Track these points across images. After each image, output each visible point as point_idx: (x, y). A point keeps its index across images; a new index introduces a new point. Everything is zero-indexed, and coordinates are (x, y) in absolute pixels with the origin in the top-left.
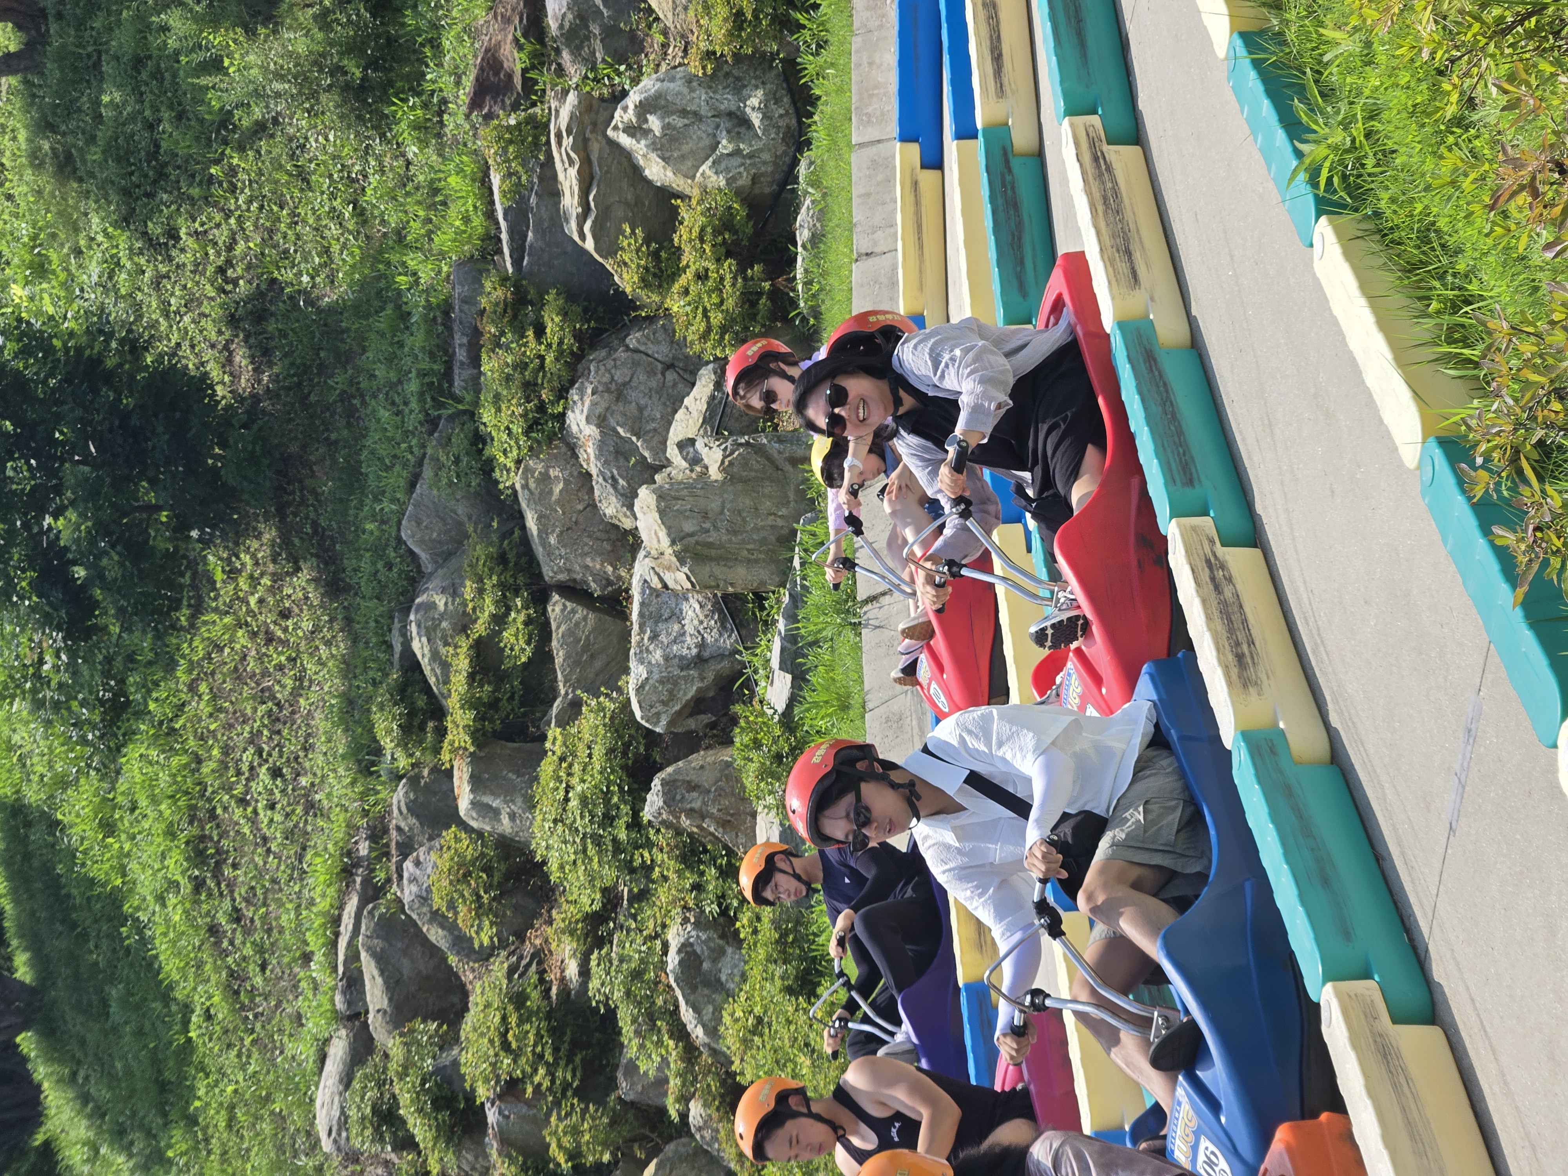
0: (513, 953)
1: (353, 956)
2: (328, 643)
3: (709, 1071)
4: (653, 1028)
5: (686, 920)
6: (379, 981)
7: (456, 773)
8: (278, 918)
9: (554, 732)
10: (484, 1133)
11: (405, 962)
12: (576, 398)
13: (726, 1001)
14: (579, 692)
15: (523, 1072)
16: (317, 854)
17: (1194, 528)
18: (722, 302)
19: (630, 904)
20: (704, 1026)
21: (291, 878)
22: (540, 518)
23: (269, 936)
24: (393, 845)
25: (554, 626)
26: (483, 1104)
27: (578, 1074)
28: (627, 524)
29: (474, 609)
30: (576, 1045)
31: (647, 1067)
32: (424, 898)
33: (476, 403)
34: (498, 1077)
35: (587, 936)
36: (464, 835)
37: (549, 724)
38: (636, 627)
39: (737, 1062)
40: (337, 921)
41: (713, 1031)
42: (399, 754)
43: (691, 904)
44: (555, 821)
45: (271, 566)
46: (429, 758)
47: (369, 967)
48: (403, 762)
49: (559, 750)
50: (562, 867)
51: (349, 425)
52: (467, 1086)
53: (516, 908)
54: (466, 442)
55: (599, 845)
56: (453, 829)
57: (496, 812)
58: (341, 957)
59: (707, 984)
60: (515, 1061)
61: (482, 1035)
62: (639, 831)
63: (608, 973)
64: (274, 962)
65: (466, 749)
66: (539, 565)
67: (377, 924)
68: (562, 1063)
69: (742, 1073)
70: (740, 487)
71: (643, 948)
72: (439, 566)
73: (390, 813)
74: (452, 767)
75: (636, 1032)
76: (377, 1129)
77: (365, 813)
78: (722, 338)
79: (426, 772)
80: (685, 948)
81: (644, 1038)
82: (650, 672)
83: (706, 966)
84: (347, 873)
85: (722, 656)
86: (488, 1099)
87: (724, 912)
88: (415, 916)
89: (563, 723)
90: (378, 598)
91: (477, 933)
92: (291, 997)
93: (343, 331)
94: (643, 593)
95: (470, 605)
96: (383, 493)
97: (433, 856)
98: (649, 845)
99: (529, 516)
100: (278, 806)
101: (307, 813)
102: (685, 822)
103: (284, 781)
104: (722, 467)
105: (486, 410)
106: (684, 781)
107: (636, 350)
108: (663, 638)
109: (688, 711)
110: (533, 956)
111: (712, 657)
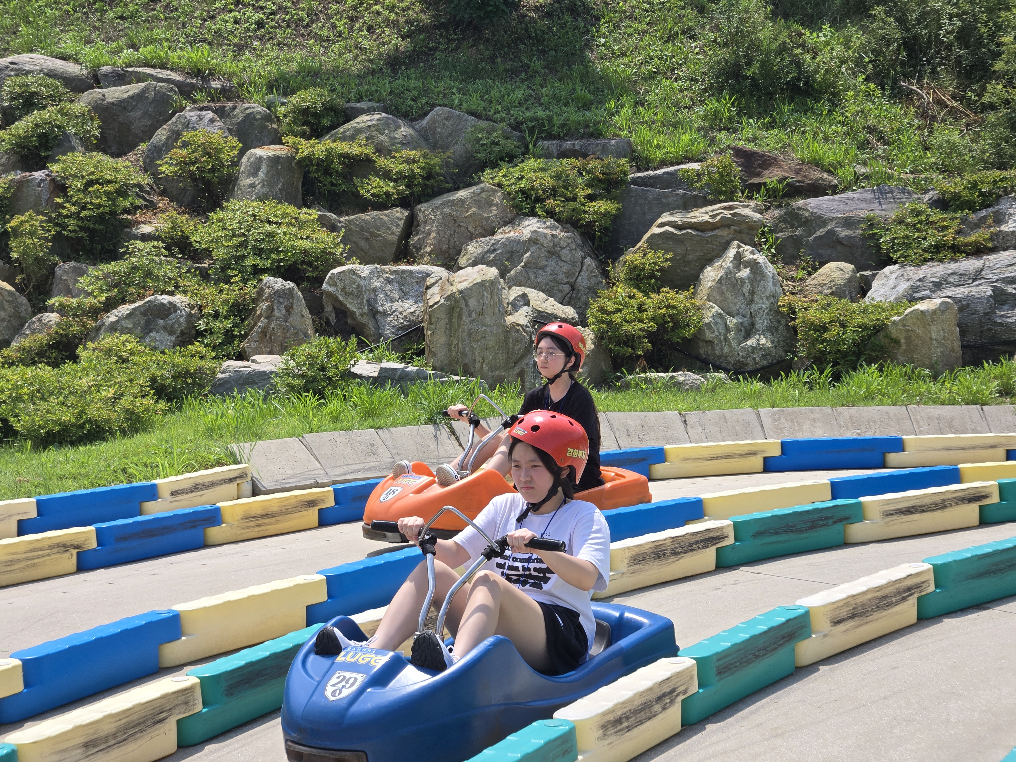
0: (152, 188)
1: (140, 78)
2: (355, 58)
3: (82, 326)
4: (112, 286)
5: (192, 307)
6: (126, 96)
7: (279, 147)
8: (158, 27)
9: (315, 213)
10: (25, 170)
11: (139, 114)
12: (548, 223)
13: (137, 337)
14: (343, 230)
15: (72, 196)
16: (208, 53)
18: (627, 322)
19: (197, 269)
20: (117, 321)
21: (188, 36)
22: (462, 201)
23: (144, 21)
24: (222, 104)
25: (386, 212)
26: (47, 168)
27: (72, 234)
28: (463, 261)
29: (394, 157)
30: (92, 233)
31: (83, 282)
32: (188, 125)
33: (536, 156)
34: (67, 178)
35: (172, 238)
36: (235, 152)
37: (318, 210)
38: (395, 268)
39: (93, 346)
40: (163, 66)
41: (113, 328)
42: (287, 108)
43: (204, 311)
44: (254, 215)
45: (403, 20)
46: (284, 128)
47: (134, 88)
48: (280, 110)
49: (303, 217)
50: (220, 220)
51: (507, 71)
52: (59, 157)
53: (184, 189)
54: (508, 149)
55: (240, 246)
56: (240, 145)
57: (255, 175)
58: (138, 69)
59: (148, 323)
60: (79, 190)
61: (96, 167)
62: (251, 273)
63: (149, 254)
64: (126, 25)
65: (297, 153)
66: (427, 201)
67: (164, 94)
68: (80, 223)
69: (85, 348)
70: (502, 337)
71: (168, 278)
72: (419, 131)
73: (242, 101)
74: (283, 144)
75: (108, 274)
76: (20, 95)
77: (241, 85)
78: (603, 322)
79: (275, 126)
80: (173, 307)
81: (104, 280)
82: (365, 278)
83: (161, 322)
84: (198, 73)
85: (379, 328)
86: (51, 172)
87: (200, 334)
88: (174, 119)
90: (391, 92)
91: (166, 163)
92: (103, 36)
93: (569, 66)
94: (419, 272)
95: (397, 155)
96: (464, 94)
97: (218, 132)
98: (244, 281)
99: (462, 194)
100: (237, 26)
101: (235, 46)
102: (264, 305)
103: (256, 30)
104: (515, 325)
105: (531, 163)
106: (292, 304)
107: (582, 264)
108: (389, 287)
109: (338, 305)
110: (151, 202)
111: (377, 321)
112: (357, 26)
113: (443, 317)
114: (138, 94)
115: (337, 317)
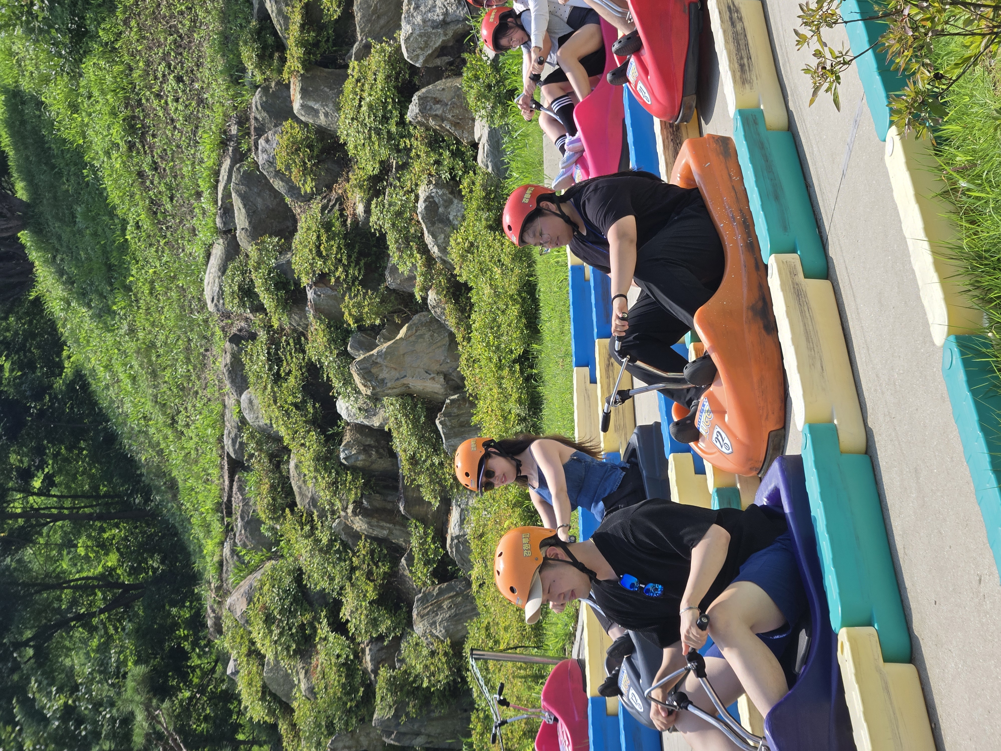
0: (325, 197)
1: (227, 195)
3: (441, 273)
4: (408, 246)
5: (430, 182)
6: (243, 211)
7: (292, 86)
8: (181, 169)
9: (353, 63)
10: (305, 304)
11: (259, 200)
13: (452, 232)
14: (369, 39)
15: (329, 269)
16: (204, 132)
19: (397, 171)
20: (438, 246)
21: (189, 145)
23: (175, 180)
24: (252, 128)
26: (305, 287)
27: (362, 272)
30: (361, 254)
31: (404, 269)
32: (271, 163)
34: (314, 271)
35: (370, 189)
36: (296, 125)
37: (350, 59)
39: (458, 268)
40: (217, 173)
41: (443, 249)
42: (256, 72)
43: (433, 173)
44: (353, 119)
46: (275, 75)
47: (237, 202)
48: (259, 78)
49: (356, 75)
50: (356, 147)
52: (296, 276)
53: (327, 170)
55: (379, 134)
56: (290, 121)
57: (316, 112)
58: (220, 196)
59: (441, 221)
60: (324, 263)
61: (305, 246)
62: (404, 127)
63: (382, 213)
64: (179, 195)
65: (298, 72)
67: (242, 177)
68: (353, 265)
69: (460, 276)
71: (404, 198)
73: (250, 108)
74: (290, 82)
75: (397, 248)
76: (241, 299)
77: (235, 108)
79: (273, 84)
80: (429, 199)
81: (402, 252)
82: (413, 29)
83: (441, 210)
84: (223, 144)
85: (458, 22)
86: (308, 284)
87: (453, 178)
88: (265, 173)
89: (359, 58)
91: (303, 185)
92: (189, 218)
97: (277, 137)
98: (410, 136)
100: (181, 100)
101: (199, 106)
102: (432, 123)
103: (185, 85)
106: (432, 98)
108: (422, 8)
109: (436, 54)
110: (337, 200)
111: (452, 22)
114: (242, 200)
115: (446, 55)
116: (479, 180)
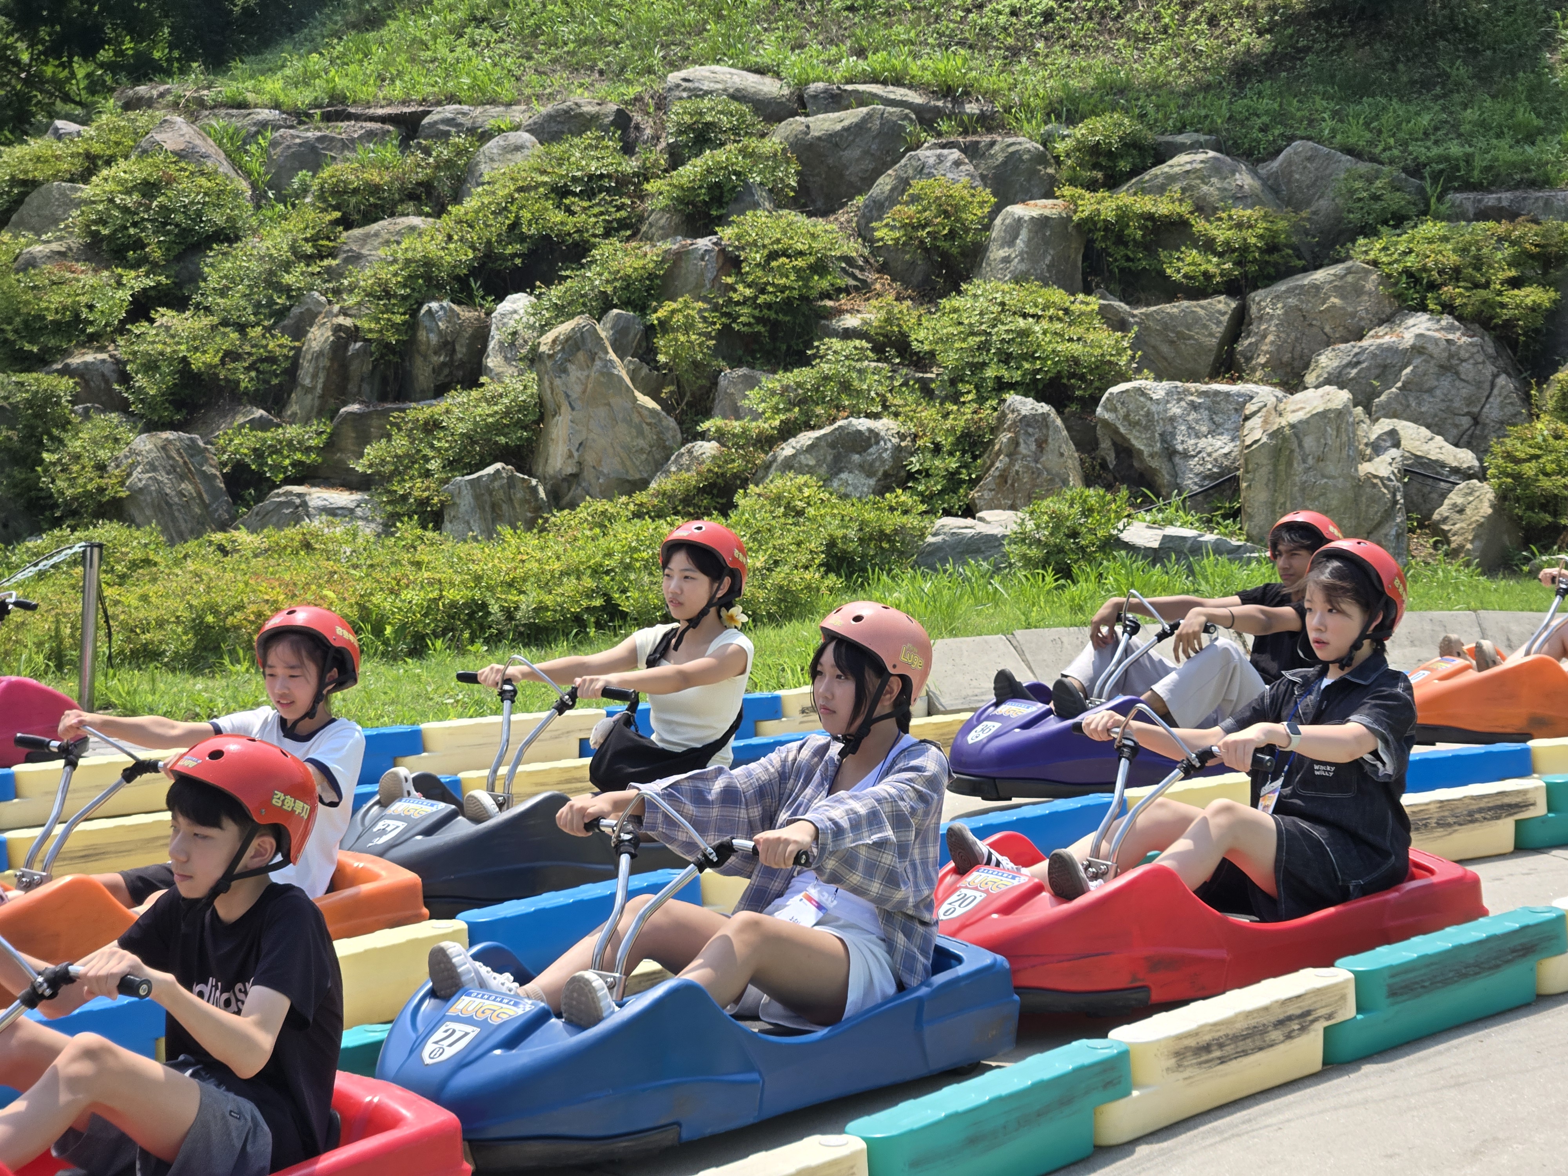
0: (866, 261)
1: (862, 100)
2: (1182, 67)
3: (748, 462)
4: (792, 404)
5: (902, 437)
6: (839, 127)
7: (1050, 202)
8: (900, 22)
9: (1094, 303)
10: (687, 235)
11: (857, 152)
12: (1444, 323)
13: (820, 478)
14: (1136, 328)
15: (747, 273)
16: (965, 60)
17: (1343, 997)
18: (1546, 474)
19: (918, 380)
20: (794, 456)
21: (941, 35)
22: (1316, 288)
23: (882, 14)
24: (975, 138)
25: (1203, 302)
26: (716, 233)
27: (745, 329)
28: (1310, 378)
29: (1220, 219)
30: (774, 326)
31: (753, 399)
32: (921, 171)
33: (1437, 217)
34: (743, 249)
35: (886, 336)
36: (986, 210)
37: (1101, 298)
38: (1203, 387)
39: (757, 490)
40: (898, 82)
41: (789, 465)
42: (1069, 143)
43: (920, 442)
44: (1003, 304)
45: (1264, 5)
46: (1065, 173)
47: (852, 116)
48: (1061, 147)
49: (1076, 308)
50: (955, 310)
51: (1413, 83)
52: (734, 218)
53: (913, 263)
54: (1395, 207)
55: (979, 348)
56: (993, 200)
57: (1011, 243)
58: (861, 87)
59: (837, 459)
60: (758, 265)
61: (785, 232)
62: (994, 389)
63: (847, 357)
64: (856, 20)
65: (1075, 212)
66: (1266, 286)
67: (895, 123)
68: (756, 313)
69: (746, 495)
70: (1350, 494)
71: (873, 394)
72: (1264, 181)
73: (1008, 134)
74: (1057, 198)
75: (788, 386)
76: (690, 128)
77: (1008, 109)
78: (1508, 475)
79: (1050, 171)
80: (874, 437)
81: (782, 395)
82: (1158, 402)
83: (856, 457)
84: (947, 91)
85: (1175, 475)
86: (721, 239)
87: (911, 476)
88: (903, 162)
89: (1104, 312)
90: (1230, 118)
91: (887, 225)
92: (820, 37)
93: (1514, 74)
94: (1239, 395)
95: (1224, 215)
96: (1342, 121)
97: (965, 180)
98: (981, 400)
99: (1320, 275)
100: (1014, 20)
101: (1007, 49)
102: (1004, 437)
103: (1040, 26)
104: (1370, 476)
105: (1430, 228)
106: (1047, 436)
107: (1493, 385)
108: (1193, 416)
109: (1119, 440)
110: (863, 282)
111: (1174, 466)
112: (1193, 16)
113: (1265, 462)
114: (857, 125)
115: (1117, 457)
116: (912, 521)
